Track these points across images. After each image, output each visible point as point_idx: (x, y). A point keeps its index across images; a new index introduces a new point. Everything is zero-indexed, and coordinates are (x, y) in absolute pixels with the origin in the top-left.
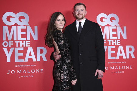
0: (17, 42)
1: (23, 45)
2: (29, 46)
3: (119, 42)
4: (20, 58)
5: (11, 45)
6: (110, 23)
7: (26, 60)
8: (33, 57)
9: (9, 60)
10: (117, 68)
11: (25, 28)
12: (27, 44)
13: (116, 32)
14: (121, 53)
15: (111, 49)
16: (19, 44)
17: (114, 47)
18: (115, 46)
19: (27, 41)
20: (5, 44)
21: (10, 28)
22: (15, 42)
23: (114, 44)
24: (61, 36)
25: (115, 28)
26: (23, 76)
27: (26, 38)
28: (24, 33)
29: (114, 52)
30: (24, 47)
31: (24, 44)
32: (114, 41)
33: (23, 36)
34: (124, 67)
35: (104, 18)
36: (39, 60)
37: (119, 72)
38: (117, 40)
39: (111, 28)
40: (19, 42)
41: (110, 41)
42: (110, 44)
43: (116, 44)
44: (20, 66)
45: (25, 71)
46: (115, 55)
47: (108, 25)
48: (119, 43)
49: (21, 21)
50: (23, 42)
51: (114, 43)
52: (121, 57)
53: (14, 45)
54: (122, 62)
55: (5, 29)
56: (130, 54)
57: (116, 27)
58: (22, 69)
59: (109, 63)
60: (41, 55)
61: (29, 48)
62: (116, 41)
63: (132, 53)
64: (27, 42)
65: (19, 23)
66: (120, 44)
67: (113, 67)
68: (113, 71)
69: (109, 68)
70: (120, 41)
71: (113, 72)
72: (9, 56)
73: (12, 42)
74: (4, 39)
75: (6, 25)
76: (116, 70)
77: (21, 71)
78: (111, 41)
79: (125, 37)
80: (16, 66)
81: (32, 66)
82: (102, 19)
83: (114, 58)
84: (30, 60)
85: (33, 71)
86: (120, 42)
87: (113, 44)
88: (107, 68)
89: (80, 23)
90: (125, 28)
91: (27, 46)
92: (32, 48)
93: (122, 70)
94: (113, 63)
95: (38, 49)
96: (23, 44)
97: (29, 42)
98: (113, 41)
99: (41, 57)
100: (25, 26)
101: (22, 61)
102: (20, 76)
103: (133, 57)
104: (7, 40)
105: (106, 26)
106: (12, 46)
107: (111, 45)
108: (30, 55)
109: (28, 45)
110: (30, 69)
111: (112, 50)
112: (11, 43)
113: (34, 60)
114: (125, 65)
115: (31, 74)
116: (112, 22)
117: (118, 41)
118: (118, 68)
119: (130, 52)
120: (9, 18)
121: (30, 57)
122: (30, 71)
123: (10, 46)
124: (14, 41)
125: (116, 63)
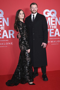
6: (51, 16)
7: (3, 37)
8: (7, 35)
10: (54, 41)
11: (1, 19)
17: (53, 30)
24: (21, 25)
27: (2, 25)
30: (1, 30)
31: (1, 28)
32: (53, 26)
36: (10, 37)
45: (2, 44)
46: (53, 34)
60: (11, 34)
68: (52, 43)
69: (50, 42)
76: (54, 43)
84: (5, 37)
85: (7, 44)
88: (49, 42)
89: (34, 15)
91: (3, 29)
92: (6, 30)
93: (57, 43)
97: (4, 27)
100: (1, 17)
108: (5, 34)
110: (5, 42)
113: (7, 37)
114: (59, 40)
115: (6, 45)
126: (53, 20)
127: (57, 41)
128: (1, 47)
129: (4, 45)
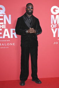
7: (4, 37)
8: (8, 35)
12: (4, 26)
19: (4, 24)
28: (2, 19)
30: (2, 29)
31: (2, 26)
35: (56, 9)
36: (12, 37)
45: (3, 44)
59: (58, 39)
61: (5, 29)
81: (7, 41)
82: (54, 10)
84: (6, 37)
85: (8, 44)
92: (7, 29)
95: (12, 30)
97: (6, 25)
99: (13, 35)
100: (2, 14)
101: (1, 37)
113: (9, 37)
115: (7, 46)
122: (6, 44)
128: (1, 48)
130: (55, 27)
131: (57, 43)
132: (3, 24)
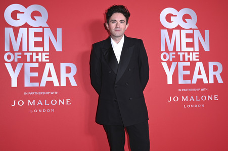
0: (28, 55)
1: (37, 59)
2: (48, 61)
3: (196, 55)
4: (33, 80)
5: (18, 59)
7: (43, 84)
8: (54, 79)
9: (14, 84)
10: (192, 98)
11: (40, 30)
12: (44, 57)
13: (192, 39)
14: (200, 73)
15: (184, 66)
16: (31, 57)
18: (189, 63)
19: (44, 52)
20: (9, 57)
21: (16, 30)
22: (25, 54)
23: (189, 59)
25: (191, 32)
26: (38, 111)
27: (42, 48)
28: (39, 39)
29: (188, 73)
30: (39, 63)
31: (39, 57)
33: (37, 44)
34: (204, 98)
35: (173, 15)
36: (63, 84)
37: (196, 106)
38: (194, 52)
39: (184, 32)
40: (31, 54)
41: (181, 54)
42: (181, 59)
43: (191, 60)
44: (33, 93)
45: (40, 102)
46: (190, 77)
47: (179, 28)
48: (196, 58)
49: (35, 20)
50: (37, 53)
51: (189, 57)
52: (200, 81)
53: (23, 59)
54: (202, 90)
55: (9, 32)
56: (215, 76)
57: (192, 30)
58: (37, 98)
59: (180, 90)
60: (68, 75)
61: (47, 64)
62: (191, 53)
63: (218, 74)
64: (44, 54)
65: (31, 22)
66: (198, 60)
67: (187, 97)
70: (198, 53)
71: (186, 106)
72: (14, 76)
73: (20, 54)
74: (7, 48)
75: (9, 26)
77: (34, 101)
78: (184, 53)
79: (207, 48)
80: (26, 93)
81: (52, 93)
82: (168, 18)
83: (189, 82)
84: (50, 84)
85: (54, 102)
86: (198, 56)
87: (186, 60)
90: (207, 32)
91: (44, 60)
92: (52, 64)
93: (201, 102)
94: (186, 90)
96: (37, 57)
97: (48, 54)
98: (186, 54)
99: (67, 79)
100: (41, 27)
101: (36, 85)
102: (33, 111)
103: (220, 81)
104: (12, 50)
105: (176, 28)
106: (20, 61)
107: (184, 60)
108: (50, 75)
109: (46, 59)
110: (50, 98)
111: (185, 68)
112: (18, 55)
113: (56, 84)
115: (51, 107)
116: (186, 22)
117: (194, 54)
118: (195, 99)
119: (215, 73)
120: (14, 15)
121: (50, 79)
122: (49, 102)
123: (16, 61)
124: (23, 53)
125: (190, 90)
126: (188, 36)
127: (199, 98)
129: (46, 107)
130: (171, 60)
131: (176, 99)
132: (42, 52)
